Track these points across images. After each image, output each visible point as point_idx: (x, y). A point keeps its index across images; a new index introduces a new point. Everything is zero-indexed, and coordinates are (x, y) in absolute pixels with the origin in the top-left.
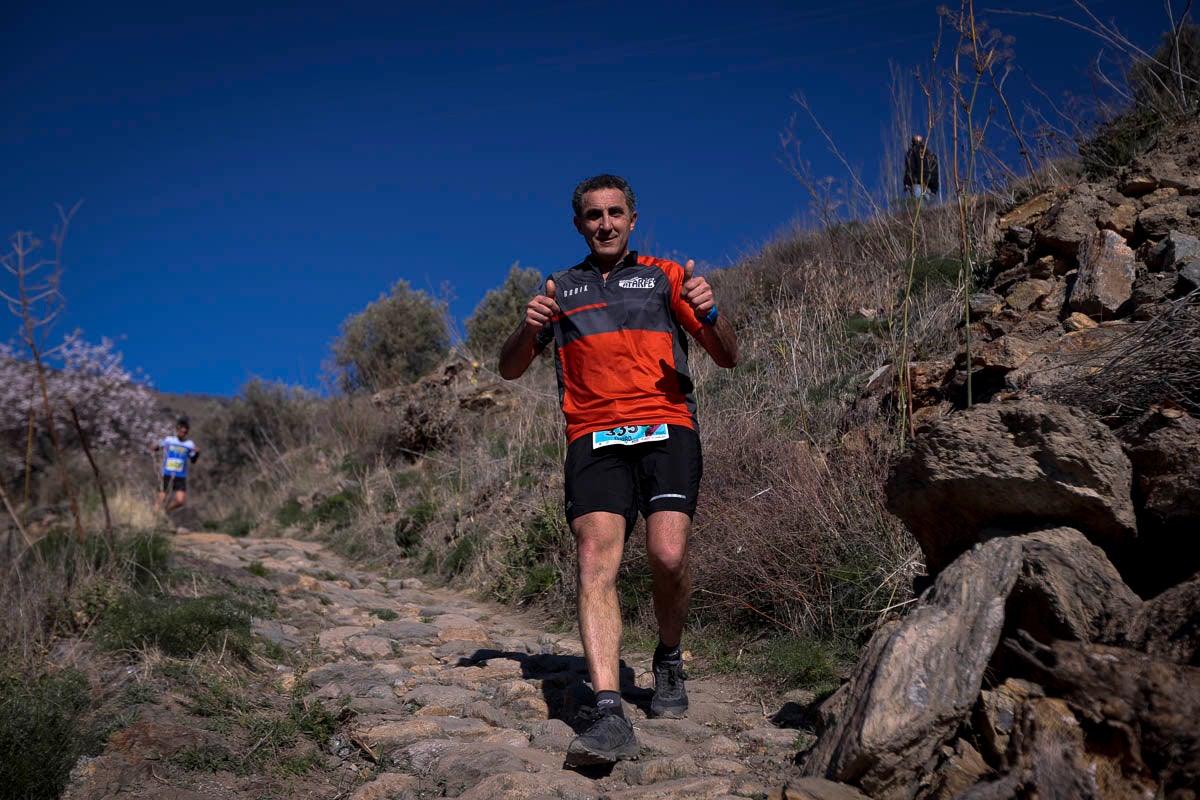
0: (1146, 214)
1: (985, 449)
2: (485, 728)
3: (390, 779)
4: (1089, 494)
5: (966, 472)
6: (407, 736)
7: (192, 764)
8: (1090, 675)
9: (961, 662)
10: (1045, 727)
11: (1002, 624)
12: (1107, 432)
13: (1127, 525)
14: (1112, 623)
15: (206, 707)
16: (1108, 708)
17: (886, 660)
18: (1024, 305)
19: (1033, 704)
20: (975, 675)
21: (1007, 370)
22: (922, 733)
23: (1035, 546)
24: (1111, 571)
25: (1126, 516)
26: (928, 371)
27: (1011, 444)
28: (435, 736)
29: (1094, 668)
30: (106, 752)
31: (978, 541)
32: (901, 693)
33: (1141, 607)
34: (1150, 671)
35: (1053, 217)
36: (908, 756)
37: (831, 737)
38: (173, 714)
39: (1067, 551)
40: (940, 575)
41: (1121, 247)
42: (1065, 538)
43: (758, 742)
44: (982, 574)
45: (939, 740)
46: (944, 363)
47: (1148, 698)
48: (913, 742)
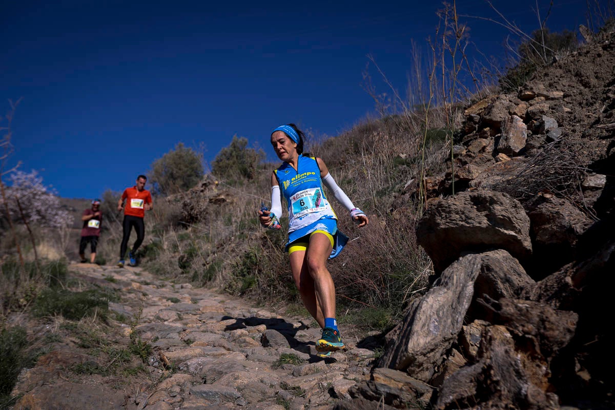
0: (531, 108)
1: (463, 213)
2: (224, 351)
3: (179, 377)
4: (511, 234)
5: (454, 224)
6: (187, 356)
7: (80, 371)
8: (517, 314)
9: (453, 312)
10: (496, 339)
11: (473, 294)
12: (519, 205)
13: (528, 248)
14: (524, 292)
15: (86, 344)
16: (526, 329)
17: (419, 312)
18: (476, 151)
19: (490, 328)
20: (460, 318)
21: (470, 180)
22: (436, 345)
23: (487, 258)
24: (521, 269)
25: (528, 244)
26: (433, 181)
27: (475, 210)
28: (200, 355)
29: (519, 311)
30: (36, 366)
31: (460, 256)
32: (426, 328)
33: (537, 284)
34: (544, 311)
35: (489, 110)
36: (430, 357)
37: (392, 350)
38: (70, 348)
39: (501, 260)
40: (443, 272)
41: (521, 124)
42: (500, 255)
43: (356, 355)
44: (463, 271)
45: (444, 349)
46: (440, 178)
47: (543, 324)
48: (432, 350)
